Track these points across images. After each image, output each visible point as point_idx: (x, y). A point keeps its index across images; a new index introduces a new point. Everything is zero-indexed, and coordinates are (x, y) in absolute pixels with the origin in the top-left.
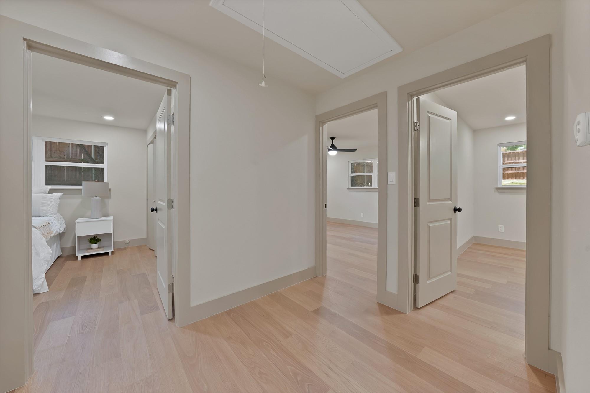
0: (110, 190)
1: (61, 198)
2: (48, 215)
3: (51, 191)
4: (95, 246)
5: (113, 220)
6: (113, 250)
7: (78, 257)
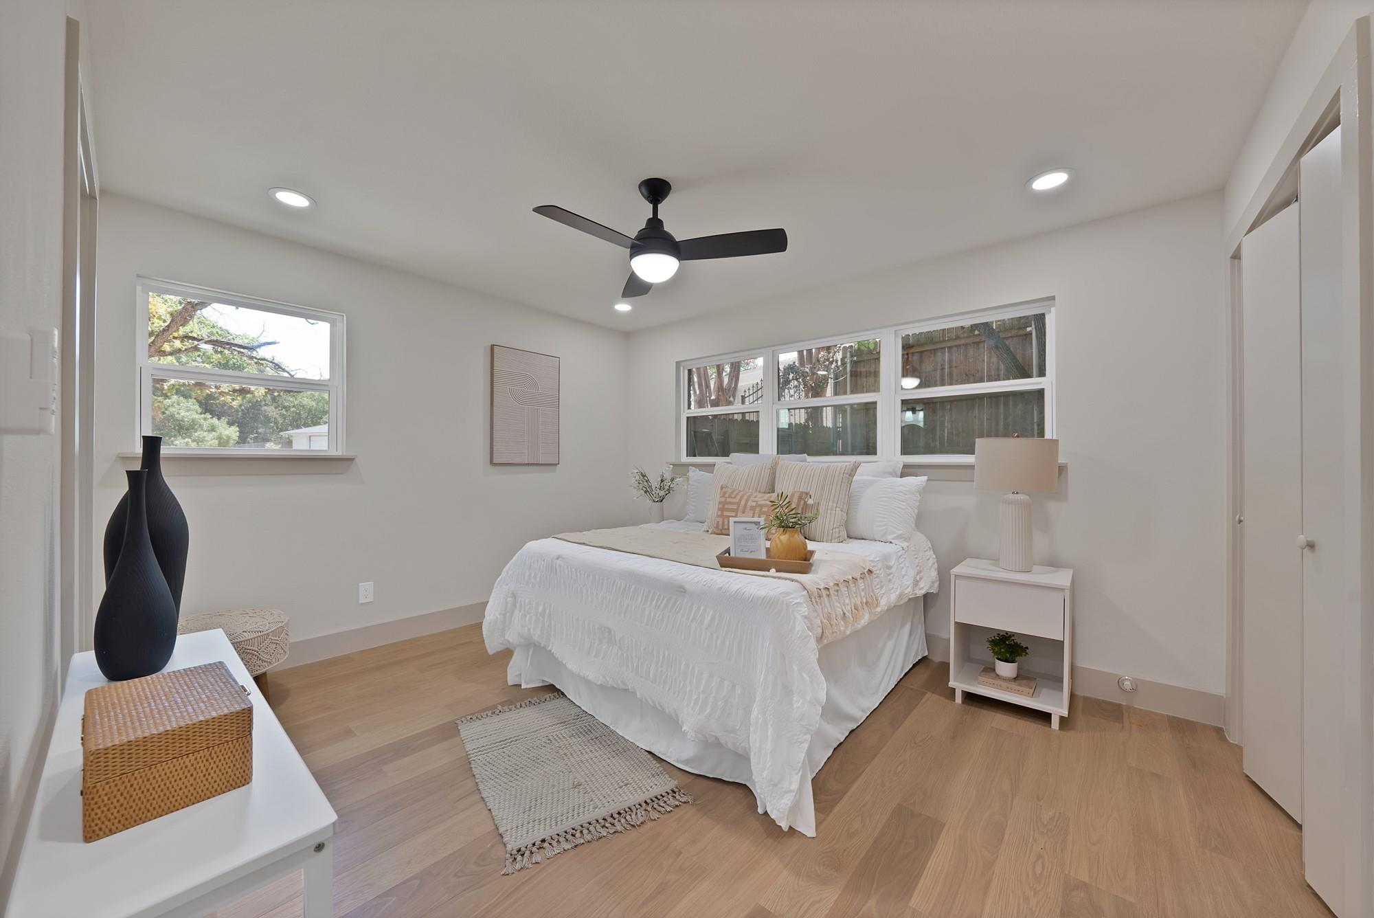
0: (1062, 469)
1: (923, 491)
2: (889, 538)
3: (907, 471)
4: (1006, 669)
5: (1067, 594)
6: (1065, 713)
7: (954, 690)
